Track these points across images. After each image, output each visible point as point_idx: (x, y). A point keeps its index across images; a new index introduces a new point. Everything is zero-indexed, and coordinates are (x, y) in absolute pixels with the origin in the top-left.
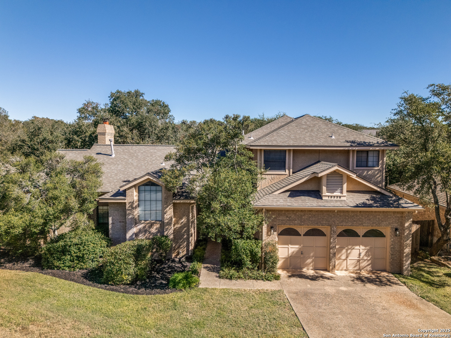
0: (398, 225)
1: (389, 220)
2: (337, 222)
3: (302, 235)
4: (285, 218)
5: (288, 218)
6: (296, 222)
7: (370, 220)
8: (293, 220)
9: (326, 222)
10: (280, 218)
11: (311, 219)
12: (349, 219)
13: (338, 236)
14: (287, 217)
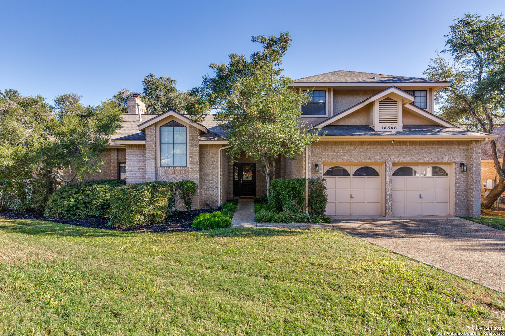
0: (464, 159)
1: (453, 153)
2: (393, 157)
3: (351, 175)
4: (332, 154)
5: (335, 154)
6: (345, 157)
7: (431, 154)
8: (341, 156)
9: (380, 157)
10: (326, 154)
11: (362, 154)
12: (407, 153)
13: (394, 175)
14: (334, 152)
